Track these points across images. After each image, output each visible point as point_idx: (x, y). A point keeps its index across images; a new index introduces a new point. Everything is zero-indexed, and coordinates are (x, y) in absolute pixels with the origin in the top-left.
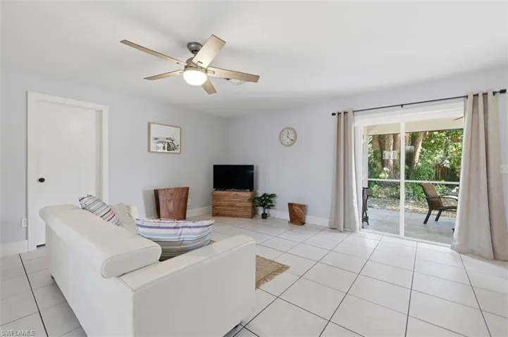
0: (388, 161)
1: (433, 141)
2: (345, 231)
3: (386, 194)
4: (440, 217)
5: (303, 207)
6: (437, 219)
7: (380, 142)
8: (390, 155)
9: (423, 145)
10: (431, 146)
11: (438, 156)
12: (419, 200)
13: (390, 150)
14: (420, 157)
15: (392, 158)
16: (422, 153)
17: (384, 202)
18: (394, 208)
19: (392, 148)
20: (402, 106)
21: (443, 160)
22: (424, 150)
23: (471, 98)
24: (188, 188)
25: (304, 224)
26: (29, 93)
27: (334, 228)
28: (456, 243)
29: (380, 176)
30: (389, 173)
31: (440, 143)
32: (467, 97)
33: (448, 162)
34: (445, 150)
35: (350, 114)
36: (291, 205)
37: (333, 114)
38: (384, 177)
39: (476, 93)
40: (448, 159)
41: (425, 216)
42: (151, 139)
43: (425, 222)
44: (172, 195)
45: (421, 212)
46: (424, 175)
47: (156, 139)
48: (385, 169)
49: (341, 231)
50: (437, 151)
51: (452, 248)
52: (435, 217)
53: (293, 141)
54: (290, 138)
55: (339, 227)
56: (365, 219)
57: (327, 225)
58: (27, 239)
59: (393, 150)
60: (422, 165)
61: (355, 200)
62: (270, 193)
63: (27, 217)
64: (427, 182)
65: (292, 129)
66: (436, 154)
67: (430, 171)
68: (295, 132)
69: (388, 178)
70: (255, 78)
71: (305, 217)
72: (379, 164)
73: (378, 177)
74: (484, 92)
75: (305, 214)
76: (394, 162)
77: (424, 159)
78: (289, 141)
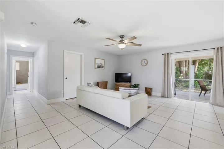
0: (183, 71)
1: (203, 63)
2: (167, 98)
3: (182, 85)
4: (206, 94)
5: (151, 89)
6: (204, 95)
7: (179, 64)
8: (184, 69)
9: (199, 64)
10: (203, 65)
11: (206, 69)
12: (197, 88)
13: (183, 67)
14: (197, 70)
15: (185, 70)
16: (198, 68)
17: (181, 88)
18: (186, 91)
19: (184, 66)
20: (190, 51)
21: (208, 71)
22: (199, 66)
23: (216, 49)
24: (107, 82)
25: (151, 95)
26: (64, 50)
27: (163, 96)
28: (211, 101)
29: (179, 78)
30: (183, 77)
31: (207, 63)
32: (215, 48)
33: (211, 71)
34: (209, 66)
35: (170, 54)
36: (146, 88)
37: (163, 54)
38: (181, 78)
39: (218, 47)
40: (211, 70)
41: (199, 94)
42: (96, 64)
43: (199, 96)
44: (102, 84)
45: (198, 92)
46: (199, 77)
47: (97, 64)
48: (181, 75)
49: (166, 98)
50: (205, 67)
51: (210, 103)
52: (204, 94)
53: (147, 64)
54: (145, 63)
55: (166, 96)
56: (175, 94)
57: (161, 96)
58: (63, 97)
59: (185, 66)
60: (198, 73)
61: (172, 86)
62: (137, 84)
63: (63, 90)
64: (200, 80)
65: (146, 60)
66: (205, 68)
67: (202, 76)
68: (147, 61)
69: (183, 78)
70: (140, 45)
71: (151, 93)
72: (179, 73)
73: (178, 78)
74: (221, 47)
75: (152, 92)
76: (185, 72)
77: (199, 70)
78: (145, 64)
